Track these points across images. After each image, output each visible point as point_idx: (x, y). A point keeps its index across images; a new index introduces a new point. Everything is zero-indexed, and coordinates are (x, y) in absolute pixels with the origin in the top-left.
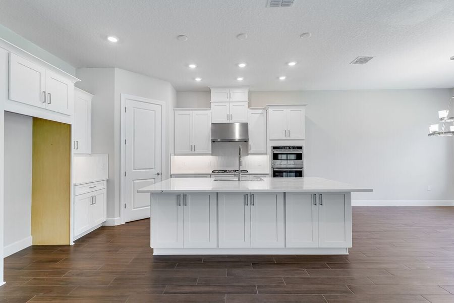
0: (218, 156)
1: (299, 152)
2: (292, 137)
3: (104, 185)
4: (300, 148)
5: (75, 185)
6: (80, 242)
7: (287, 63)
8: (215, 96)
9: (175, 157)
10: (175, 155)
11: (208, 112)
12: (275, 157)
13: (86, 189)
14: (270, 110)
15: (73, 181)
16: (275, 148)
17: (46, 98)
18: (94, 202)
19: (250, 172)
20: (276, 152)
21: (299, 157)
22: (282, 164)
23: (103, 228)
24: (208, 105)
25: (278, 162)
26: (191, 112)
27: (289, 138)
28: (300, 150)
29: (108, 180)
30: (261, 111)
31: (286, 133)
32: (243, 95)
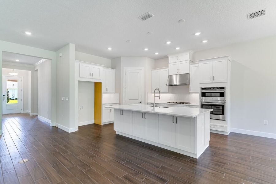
0: (175, 93)
1: (222, 91)
4: (223, 88)
5: (103, 104)
8: (171, 59)
10: (152, 93)
11: (167, 69)
12: (203, 95)
14: (201, 64)
16: (203, 89)
17: (91, 75)
18: (111, 111)
19: (192, 104)
20: (204, 91)
21: (222, 95)
24: (167, 66)
27: (213, 82)
28: (222, 90)
29: (119, 103)
30: (197, 65)
31: (212, 78)
32: (187, 56)
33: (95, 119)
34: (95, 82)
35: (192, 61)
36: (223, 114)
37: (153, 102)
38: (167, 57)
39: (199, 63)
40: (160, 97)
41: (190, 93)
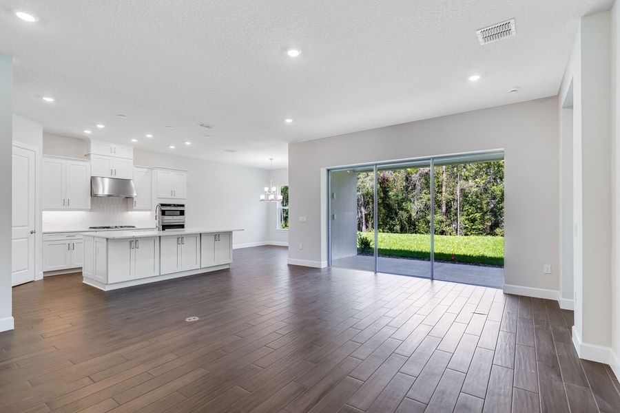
2: (177, 196)
8: (95, 148)
9: (47, 212)
11: (87, 163)
12: (163, 213)
16: (162, 205)
20: (163, 208)
21: (182, 213)
22: (169, 219)
25: (166, 217)
26: (64, 161)
27: (174, 197)
28: (182, 207)
31: (173, 193)
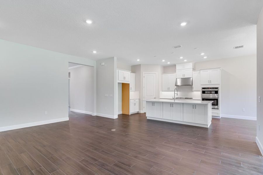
0: (180, 92)
2: (212, 83)
3: (138, 100)
4: (217, 88)
6: (131, 115)
7: (200, 54)
8: (178, 67)
9: (163, 92)
10: (162, 91)
11: (175, 74)
13: (133, 101)
14: (201, 72)
15: (130, 98)
16: (203, 88)
17: (124, 78)
18: (135, 105)
19: (193, 99)
20: (204, 90)
21: (216, 92)
22: (207, 96)
23: (138, 113)
24: (175, 71)
26: (168, 75)
27: (210, 84)
28: (216, 89)
29: (139, 99)
30: (198, 72)
31: (210, 82)
32: (190, 66)
33: (122, 110)
34: (122, 83)
35: (194, 69)
36: (217, 105)
37: (174, 98)
38: (175, 65)
39: (200, 71)
40: (177, 94)
41: (192, 91)
